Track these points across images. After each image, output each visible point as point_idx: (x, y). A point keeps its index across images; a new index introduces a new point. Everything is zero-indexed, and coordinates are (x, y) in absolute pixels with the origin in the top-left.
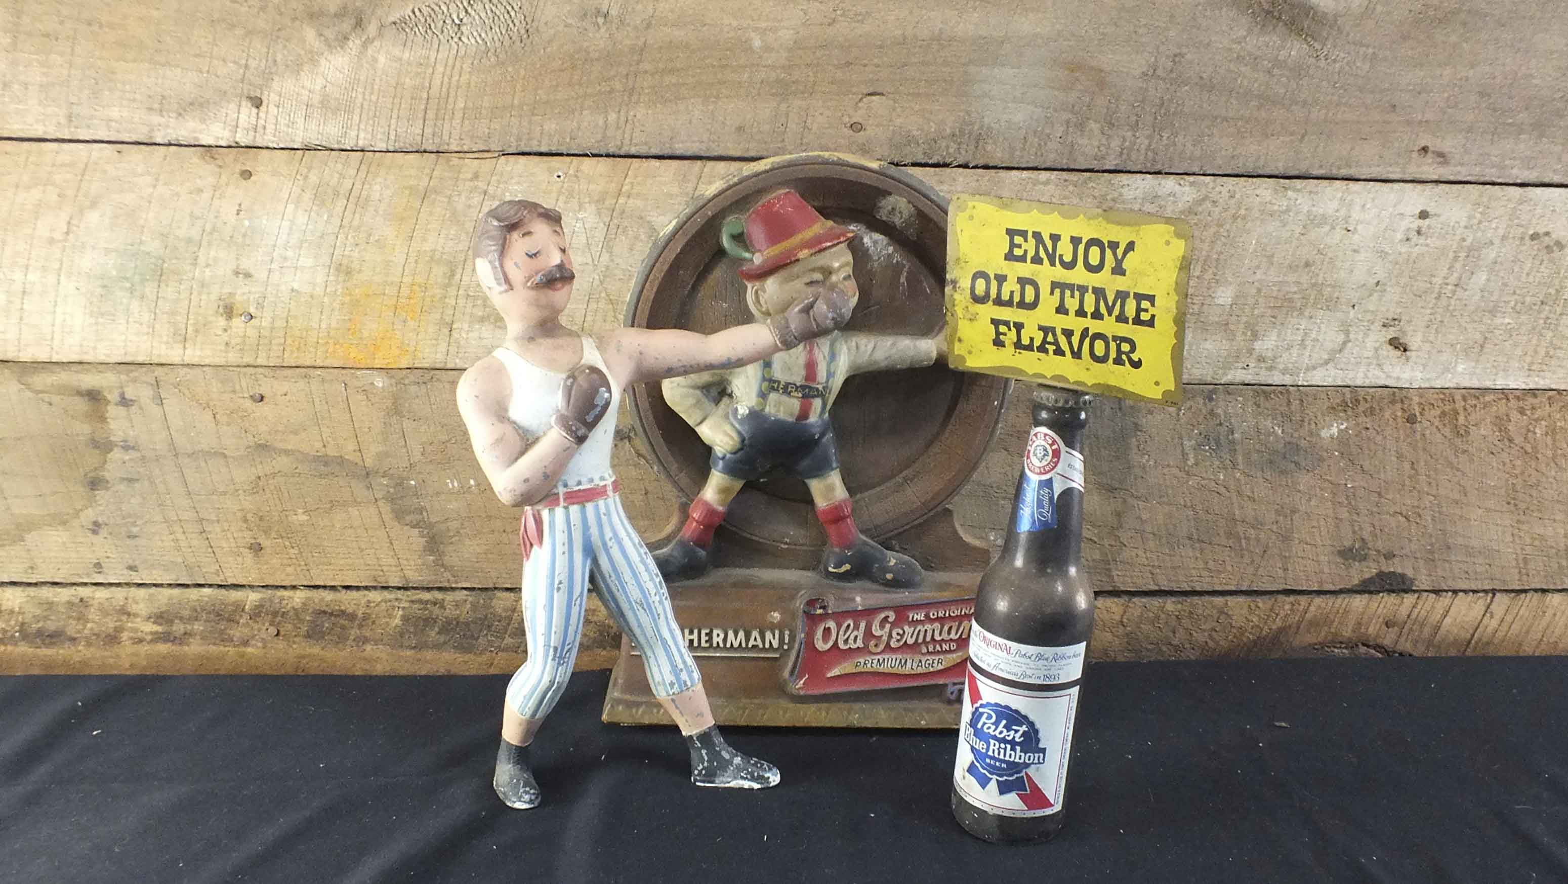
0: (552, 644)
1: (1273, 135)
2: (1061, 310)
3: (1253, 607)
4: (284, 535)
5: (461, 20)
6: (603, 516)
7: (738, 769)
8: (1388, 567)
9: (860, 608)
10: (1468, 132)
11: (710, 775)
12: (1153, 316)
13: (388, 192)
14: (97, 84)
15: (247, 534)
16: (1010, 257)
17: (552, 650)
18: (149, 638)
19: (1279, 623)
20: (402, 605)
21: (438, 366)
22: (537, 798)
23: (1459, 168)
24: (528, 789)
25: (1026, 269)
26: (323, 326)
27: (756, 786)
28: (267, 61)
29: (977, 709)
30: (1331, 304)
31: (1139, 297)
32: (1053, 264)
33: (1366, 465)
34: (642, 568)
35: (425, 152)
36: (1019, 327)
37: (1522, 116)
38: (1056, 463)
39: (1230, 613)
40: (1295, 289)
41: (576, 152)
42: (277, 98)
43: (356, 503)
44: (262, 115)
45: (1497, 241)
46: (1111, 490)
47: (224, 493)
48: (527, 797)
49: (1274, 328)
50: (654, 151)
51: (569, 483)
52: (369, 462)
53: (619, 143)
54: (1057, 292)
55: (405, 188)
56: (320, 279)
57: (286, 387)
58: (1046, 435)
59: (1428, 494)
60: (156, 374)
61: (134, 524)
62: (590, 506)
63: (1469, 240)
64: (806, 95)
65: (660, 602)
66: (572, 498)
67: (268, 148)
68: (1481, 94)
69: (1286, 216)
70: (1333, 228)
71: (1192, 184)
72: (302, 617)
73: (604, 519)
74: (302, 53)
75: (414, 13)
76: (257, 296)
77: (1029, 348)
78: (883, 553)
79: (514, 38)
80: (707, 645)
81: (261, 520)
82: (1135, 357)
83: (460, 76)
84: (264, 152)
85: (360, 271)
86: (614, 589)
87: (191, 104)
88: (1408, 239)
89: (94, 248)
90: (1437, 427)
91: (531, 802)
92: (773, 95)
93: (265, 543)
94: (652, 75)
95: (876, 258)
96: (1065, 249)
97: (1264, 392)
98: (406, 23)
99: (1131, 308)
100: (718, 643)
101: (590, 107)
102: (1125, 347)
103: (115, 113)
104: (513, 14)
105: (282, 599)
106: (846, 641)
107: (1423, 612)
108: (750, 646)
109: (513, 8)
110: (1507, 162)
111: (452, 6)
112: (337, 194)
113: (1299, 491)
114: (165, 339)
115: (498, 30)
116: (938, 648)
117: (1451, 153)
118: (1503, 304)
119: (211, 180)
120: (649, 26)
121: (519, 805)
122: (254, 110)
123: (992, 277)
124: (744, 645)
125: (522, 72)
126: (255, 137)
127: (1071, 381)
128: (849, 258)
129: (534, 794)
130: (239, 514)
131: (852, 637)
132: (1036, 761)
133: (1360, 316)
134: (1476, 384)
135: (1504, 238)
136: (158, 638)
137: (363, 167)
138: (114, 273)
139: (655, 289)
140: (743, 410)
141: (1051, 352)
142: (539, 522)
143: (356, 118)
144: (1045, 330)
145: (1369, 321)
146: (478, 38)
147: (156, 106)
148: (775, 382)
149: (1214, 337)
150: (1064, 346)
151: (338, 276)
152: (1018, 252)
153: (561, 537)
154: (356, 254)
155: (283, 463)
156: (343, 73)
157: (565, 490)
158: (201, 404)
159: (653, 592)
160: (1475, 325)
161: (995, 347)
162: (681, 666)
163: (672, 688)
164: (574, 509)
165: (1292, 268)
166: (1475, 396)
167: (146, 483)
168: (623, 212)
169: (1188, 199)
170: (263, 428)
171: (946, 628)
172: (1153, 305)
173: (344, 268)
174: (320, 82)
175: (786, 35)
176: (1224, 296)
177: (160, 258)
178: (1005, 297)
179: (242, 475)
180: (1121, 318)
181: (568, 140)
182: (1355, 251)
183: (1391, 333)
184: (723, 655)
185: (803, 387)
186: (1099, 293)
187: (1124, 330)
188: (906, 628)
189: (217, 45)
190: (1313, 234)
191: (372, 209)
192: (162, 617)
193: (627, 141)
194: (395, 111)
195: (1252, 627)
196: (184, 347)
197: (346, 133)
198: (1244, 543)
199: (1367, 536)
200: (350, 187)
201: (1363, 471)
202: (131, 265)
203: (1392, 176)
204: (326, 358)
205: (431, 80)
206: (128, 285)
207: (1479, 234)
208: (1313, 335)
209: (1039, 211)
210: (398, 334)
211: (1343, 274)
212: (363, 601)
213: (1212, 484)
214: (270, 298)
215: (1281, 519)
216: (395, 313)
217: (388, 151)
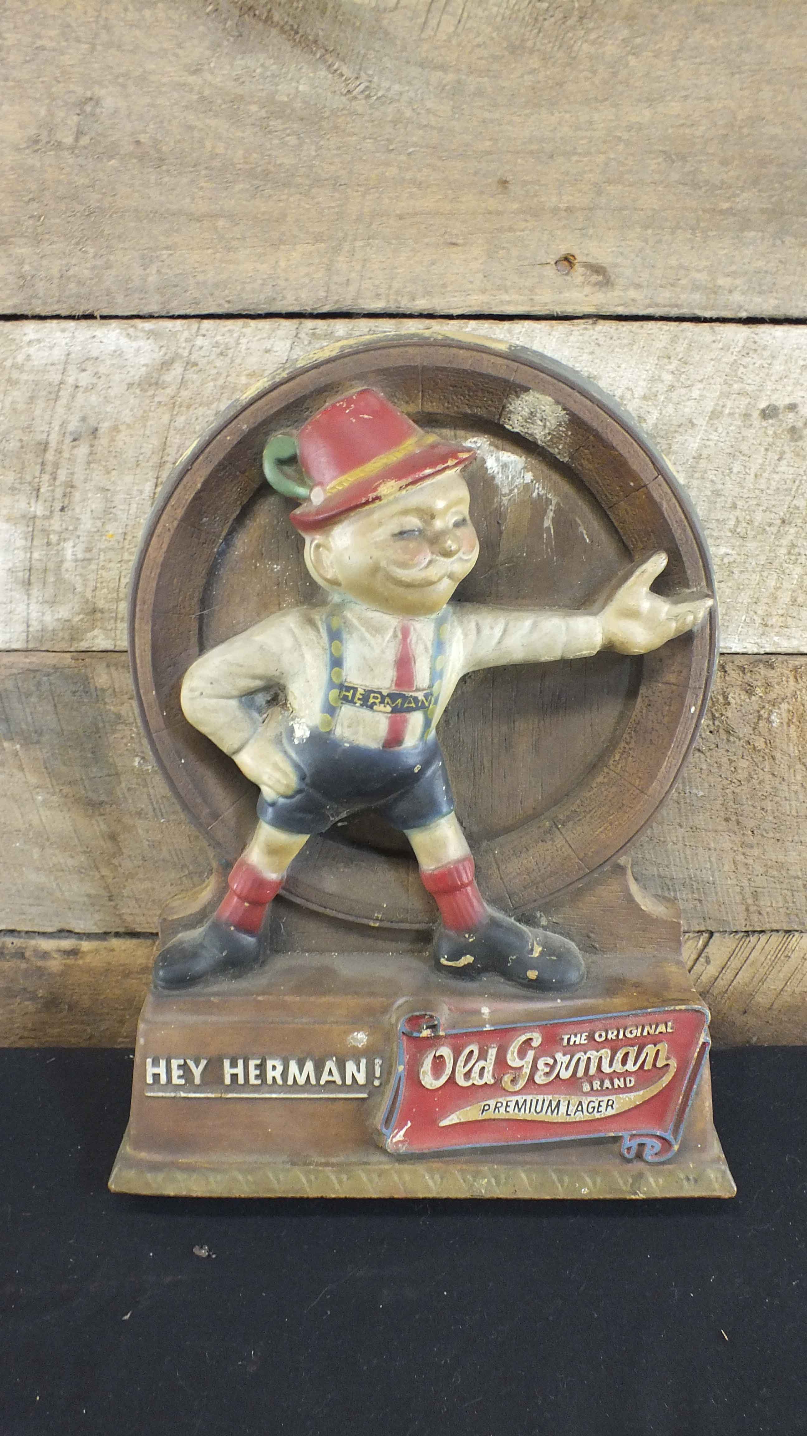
9: (488, 1028)
78: (520, 935)
80: (259, 1082)
95: (505, 490)
100: (274, 1078)
106: (467, 1075)
108: (322, 1082)
116: (607, 1084)
124: (313, 1081)
128: (463, 493)
131: (477, 1069)
139: (165, 546)
140: (302, 732)
148: (348, 689)
171: (619, 1056)
184: (282, 1096)
185: (392, 697)
188: (559, 1056)
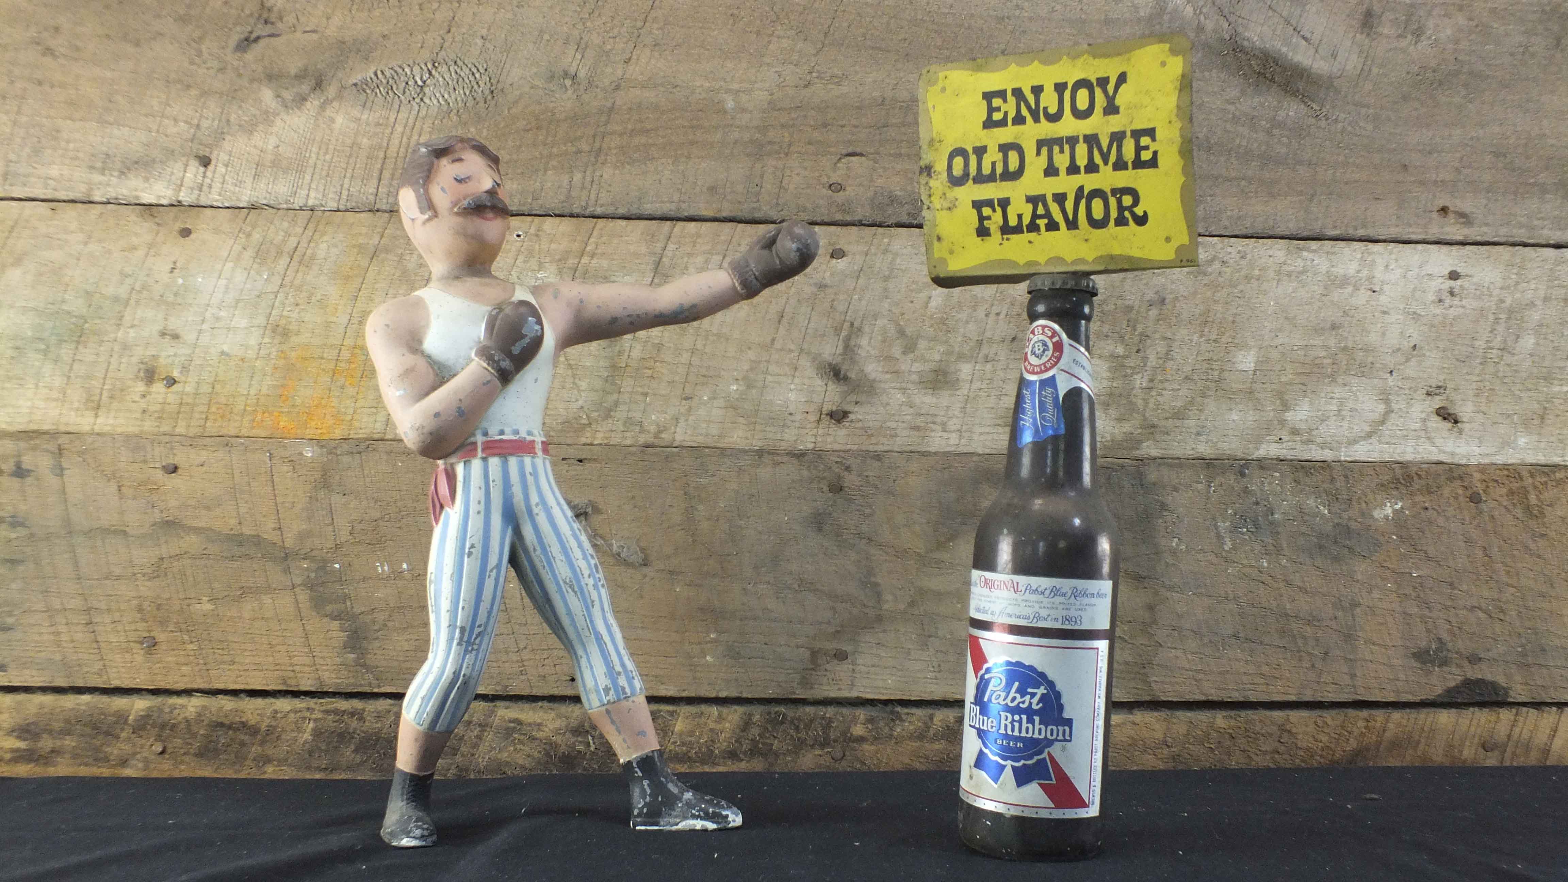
0: (458, 624)
1: (1279, 195)
2: (1051, 171)
3: (1320, 723)
4: (183, 626)
5: (424, 82)
6: (529, 477)
7: (689, 805)
8: (1475, 673)
10: (1489, 192)
11: (653, 814)
12: (1155, 153)
13: (334, 251)
14: (39, 142)
15: (141, 626)
16: (989, 124)
17: (458, 631)
18: (9, 756)
19: (1353, 744)
20: (314, 716)
21: (376, 436)
22: (430, 835)
23: (1485, 229)
25: (1007, 134)
26: (252, 392)
27: (711, 826)
28: (220, 121)
29: (982, 677)
30: (1365, 370)
31: (1137, 134)
32: (1037, 120)
33: (1431, 552)
34: (573, 543)
35: (378, 211)
36: (1004, 203)
37: (1543, 177)
38: (1059, 359)
39: (1294, 730)
40: (1323, 354)
41: (538, 212)
42: (226, 158)
43: (269, 589)
44: (209, 174)
45: (1539, 303)
46: (1140, 579)
47: (118, 578)
48: (418, 832)
49: (1305, 396)
50: (622, 211)
51: (490, 433)
52: (289, 543)
53: (583, 204)
54: (1044, 150)
55: (354, 246)
56: (253, 341)
57: (204, 456)
58: (1044, 327)
59: (1508, 586)
60: (60, 442)
62: (513, 461)
63: (1509, 301)
64: (781, 155)
65: (595, 586)
66: (492, 449)
67: (212, 207)
68: (1497, 155)
69: (1305, 277)
70: (1357, 289)
72: (194, 729)
73: (530, 479)
74: (258, 112)
75: (376, 75)
76: (183, 358)
77: (1018, 230)
79: (478, 99)
81: (158, 609)
82: (1139, 211)
83: (420, 136)
84: (208, 211)
85: (298, 333)
86: (539, 566)
87: (136, 163)
88: (1440, 301)
89: (11, 307)
90: (1506, 507)
91: (422, 840)
92: (748, 155)
93: (161, 637)
94: (621, 135)
96: (1049, 101)
97: (1303, 467)
98: (367, 85)
99: (1129, 150)
101: (554, 168)
102: (1127, 200)
103: (54, 171)
104: (477, 75)
105: (173, 708)
107: (1525, 731)
109: (478, 70)
110: (1536, 223)
111: (416, 70)
112: (280, 253)
113: (1358, 581)
114: (76, 405)
115: (462, 92)
117: (1473, 213)
118: (1557, 371)
119: (148, 238)
120: (618, 88)
121: (406, 842)
122: (202, 169)
123: (970, 151)
126: (199, 195)
127: (1069, 260)
129: (427, 829)
130: (135, 602)
132: (1061, 737)
133: (1400, 384)
134: (1542, 460)
135: (1546, 299)
136: (19, 757)
137: (310, 225)
138: (30, 333)
141: (1043, 228)
142: (451, 477)
143: (308, 177)
144: (1033, 200)
145: (1410, 389)
146: (440, 99)
147: (99, 165)
149: (1240, 407)
150: (1058, 217)
151: (274, 338)
152: (997, 116)
153: (476, 494)
154: (295, 315)
155: (192, 543)
156: (299, 133)
157: (485, 439)
158: (106, 475)
159: (586, 572)
160: (1531, 394)
161: (980, 239)
162: (618, 668)
163: (607, 694)
164: (494, 462)
165: (1318, 331)
166: (1543, 472)
167: (32, 565)
168: (586, 272)
170: (173, 503)
172: (1154, 139)
173: (280, 329)
174: (273, 141)
175: (761, 96)
176: (1246, 361)
177: (82, 317)
178: (986, 170)
179: (144, 556)
180: (1120, 165)
181: (530, 200)
182: (1384, 313)
183: (1437, 402)
186: (1092, 140)
187: (1123, 179)
189: (169, 105)
190: (1336, 296)
191: (316, 268)
192: (27, 731)
193: (592, 202)
194: (349, 171)
195: (1322, 750)
196: (96, 416)
197: (296, 192)
198: (1300, 642)
199: (1445, 636)
200: (295, 245)
201: (1429, 558)
202: (49, 325)
203: (1414, 237)
204: (253, 428)
205: (389, 140)
206: (43, 347)
207: (1518, 295)
208: (1350, 405)
209: (1018, 64)
210: (335, 402)
211: (1373, 338)
212: (268, 712)
213: (1254, 573)
214: (198, 362)
215: (1340, 614)
216: (332, 379)
217: (338, 210)
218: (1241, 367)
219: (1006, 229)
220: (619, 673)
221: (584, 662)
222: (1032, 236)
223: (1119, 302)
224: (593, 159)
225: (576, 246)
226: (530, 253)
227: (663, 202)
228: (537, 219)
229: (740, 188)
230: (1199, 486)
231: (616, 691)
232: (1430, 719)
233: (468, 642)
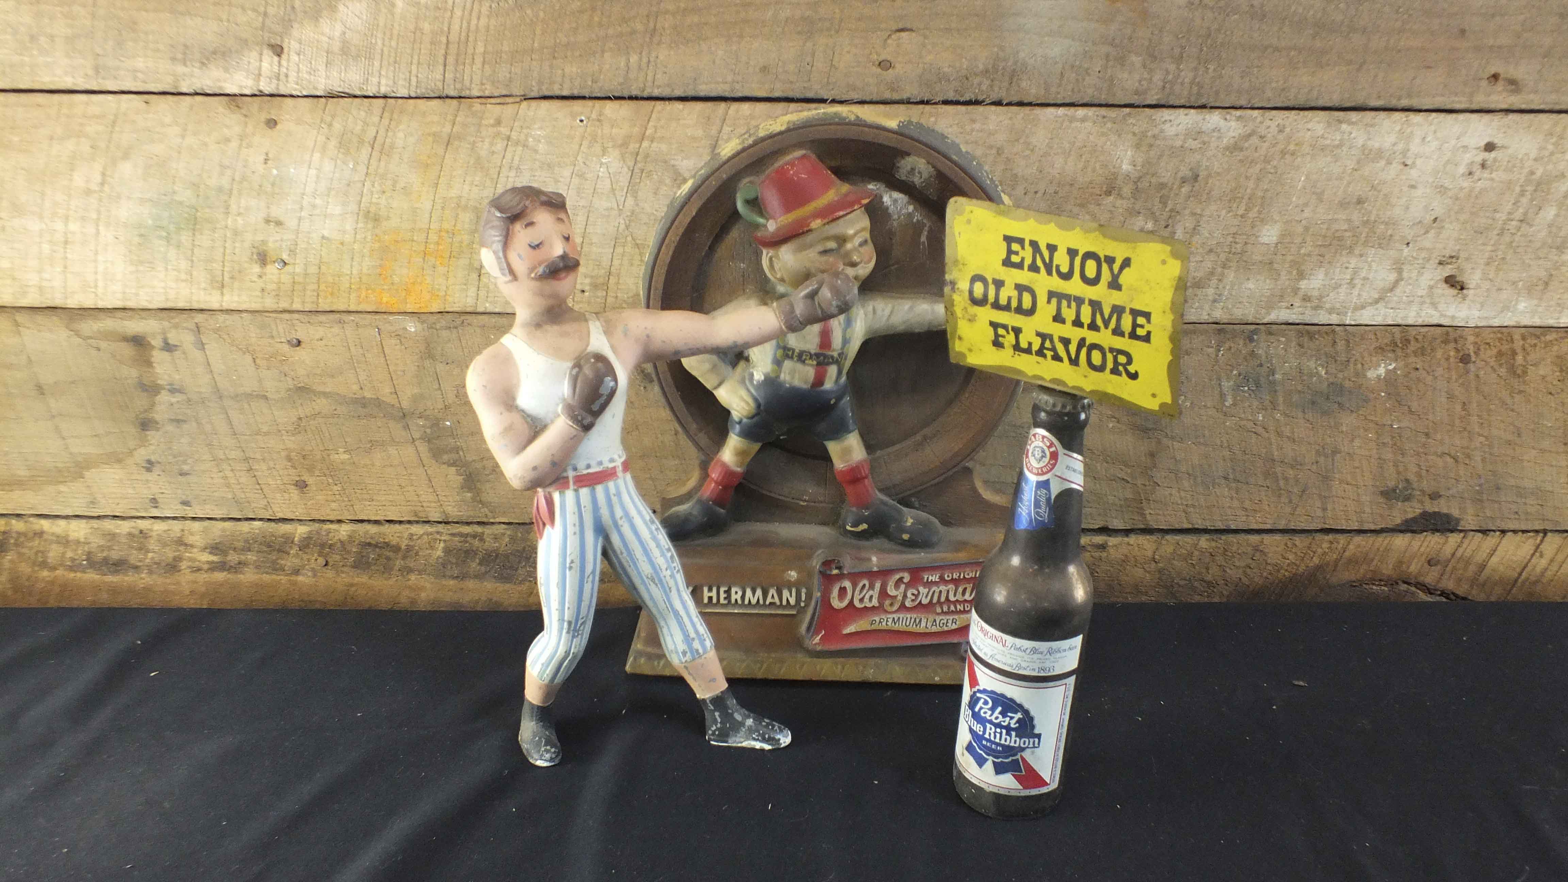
0: (566, 618)
1: (1327, 65)
2: (1058, 318)
3: (1289, 545)
4: (327, 472)
6: (612, 497)
7: (750, 730)
8: (1433, 507)
9: (875, 569)
10: (1545, 57)
11: (723, 735)
12: (1149, 333)
13: (411, 140)
14: (120, 34)
15: (292, 471)
16: (1007, 263)
17: (566, 625)
18: (206, 567)
19: (1316, 560)
20: (443, 538)
21: (468, 310)
22: (557, 756)
23: (1532, 96)
24: (548, 748)
25: (1024, 277)
26: (355, 272)
27: (767, 747)
28: (285, 8)
29: (975, 693)
30: (1384, 242)
31: (1135, 313)
32: (1049, 273)
33: (1415, 406)
35: (447, 97)
36: (1017, 331)
38: (1054, 465)
39: (1266, 550)
40: (1346, 227)
41: (599, 96)
42: (297, 46)
43: (393, 442)
44: (284, 63)
46: (1146, 430)
47: (267, 434)
48: (548, 756)
49: (1321, 267)
50: (678, 93)
51: (579, 467)
52: (405, 404)
53: (642, 85)
54: (1054, 301)
55: (429, 135)
56: (349, 227)
57: (320, 332)
58: (1043, 437)
59: (1480, 435)
60: (196, 320)
61: (185, 462)
62: (599, 489)
63: (1539, 173)
64: (833, 32)
65: (672, 574)
66: (581, 481)
67: (292, 96)
69: (1340, 151)
70: (1389, 163)
71: (1239, 118)
72: (348, 548)
73: (614, 499)
76: (289, 243)
77: (1028, 351)
78: (900, 512)
80: (726, 602)
81: (304, 458)
82: (1132, 369)
83: (479, 19)
84: (289, 100)
85: (388, 218)
86: (625, 564)
87: (214, 53)
88: (1470, 174)
89: (129, 198)
90: (1492, 367)
91: (551, 760)
92: (799, 33)
93: (310, 480)
94: (674, 15)
95: (896, 217)
96: (1061, 260)
97: (1308, 332)
99: (1127, 323)
100: (736, 600)
101: (611, 50)
103: (140, 63)
105: (329, 532)
106: (861, 600)
107: (1468, 550)
108: (767, 603)
112: (361, 142)
113: (1342, 432)
114: (203, 285)
116: (952, 608)
117: (1524, 80)
119: (237, 129)
121: (540, 763)
122: (276, 58)
123: (990, 281)
124: (761, 602)
125: (541, 14)
126: (278, 85)
128: (866, 222)
129: (555, 752)
130: (283, 454)
131: (867, 596)
132: (1031, 745)
133: (1415, 255)
134: (1537, 322)
136: (214, 567)
137: (386, 113)
138: (150, 222)
139: (671, 253)
140: (758, 376)
141: (1049, 357)
142: (550, 503)
143: (377, 64)
144: (1043, 336)
145: (1423, 259)
147: (180, 56)
148: (789, 349)
149: (1258, 277)
150: (1062, 353)
151: (367, 222)
152: (1015, 259)
153: (571, 519)
154: (383, 201)
155: (322, 405)
156: (362, 19)
157: (575, 474)
158: (241, 349)
160: (1541, 262)
161: (995, 348)
163: (685, 654)
164: (584, 492)
166: (1535, 335)
167: (194, 424)
168: (647, 156)
169: (1234, 135)
170: (302, 372)
171: (960, 589)
173: (371, 215)
174: (339, 28)
176: (1269, 235)
177: (193, 207)
178: (1003, 301)
179: (285, 416)
180: (1118, 332)
181: (590, 83)
182: (1413, 187)
183: (1448, 271)
184: (741, 611)
185: (817, 355)
186: (1096, 305)
187: (1120, 343)
188: (921, 589)
190: (1366, 171)
191: (397, 156)
192: (217, 548)
193: (649, 84)
194: (416, 57)
195: (1289, 565)
196: (222, 294)
197: (367, 79)
198: (1282, 483)
199: (1412, 477)
200: (374, 134)
201: (1411, 412)
202: (166, 214)
203: (1457, 106)
204: (359, 303)
205: (450, 25)
206: (164, 234)
207: (1550, 167)
208: (1363, 274)
209: (1036, 221)
210: (428, 280)
211: (1397, 211)
212: (406, 535)
213: (1250, 425)
214: (302, 245)
215: (1322, 460)
216: (424, 259)
217: (410, 98)
218: (1265, 240)
219: (1017, 347)
220: (693, 639)
221: (665, 630)
222: (1040, 359)
223: (1153, 180)
224: (647, 40)
225: (636, 130)
226: (594, 139)
227: (718, 83)
228: (598, 103)
229: (791, 67)
230: (1210, 350)
231: (692, 652)
232: (1386, 542)
233: (575, 630)
